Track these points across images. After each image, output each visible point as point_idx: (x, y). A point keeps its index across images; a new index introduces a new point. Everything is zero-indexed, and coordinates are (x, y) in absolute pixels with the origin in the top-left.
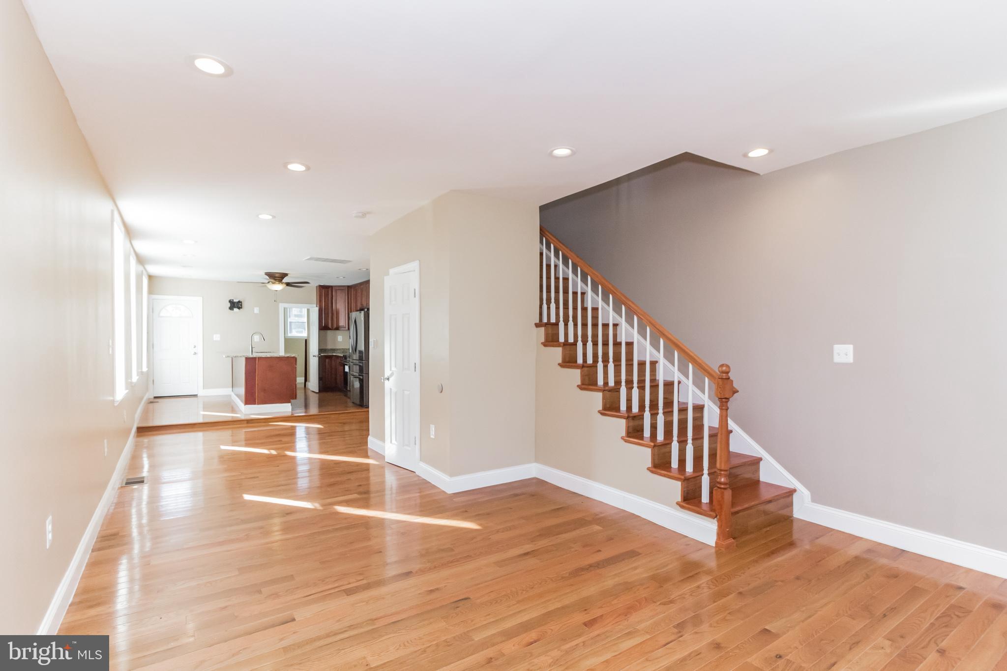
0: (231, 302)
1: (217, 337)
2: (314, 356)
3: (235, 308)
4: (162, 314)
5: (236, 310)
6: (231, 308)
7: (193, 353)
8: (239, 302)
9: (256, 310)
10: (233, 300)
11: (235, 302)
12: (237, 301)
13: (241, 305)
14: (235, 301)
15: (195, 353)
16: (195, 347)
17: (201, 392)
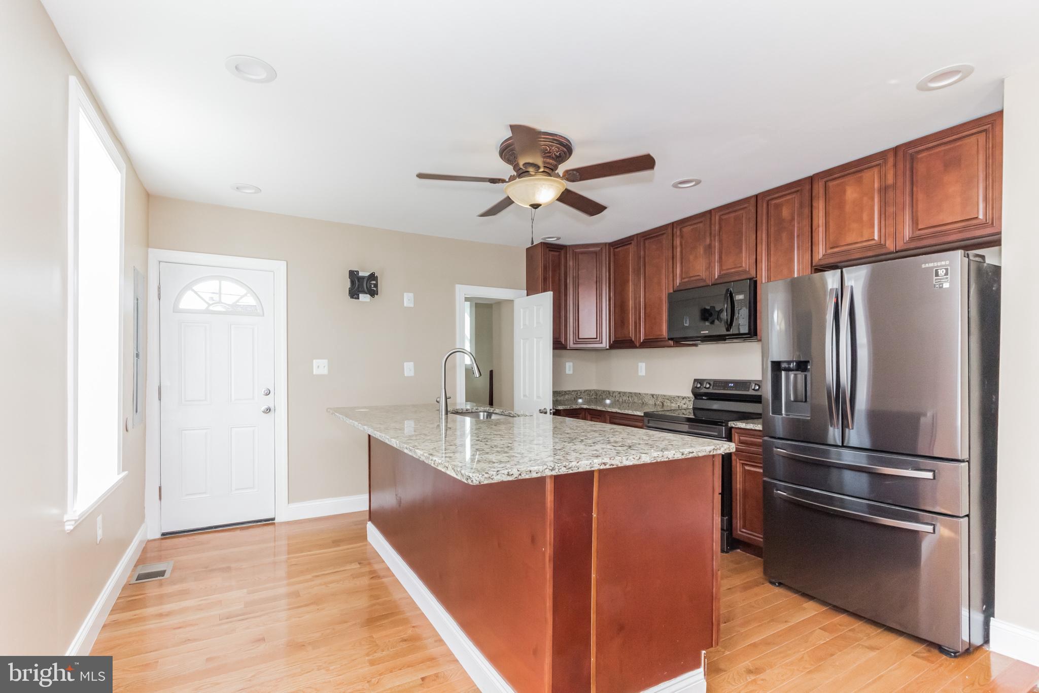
0: (353, 275)
1: (320, 367)
2: (541, 412)
3: (364, 292)
4: (183, 305)
5: (364, 298)
6: (354, 293)
7: (263, 408)
8: (373, 277)
9: (408, 300)
10: (358, 272)
11: (363, 278)
12: (367, 274)
13: (376, 286)
14: (361, 274)
15: (268, 410)
16: (268, 393)
17: (285, 512)
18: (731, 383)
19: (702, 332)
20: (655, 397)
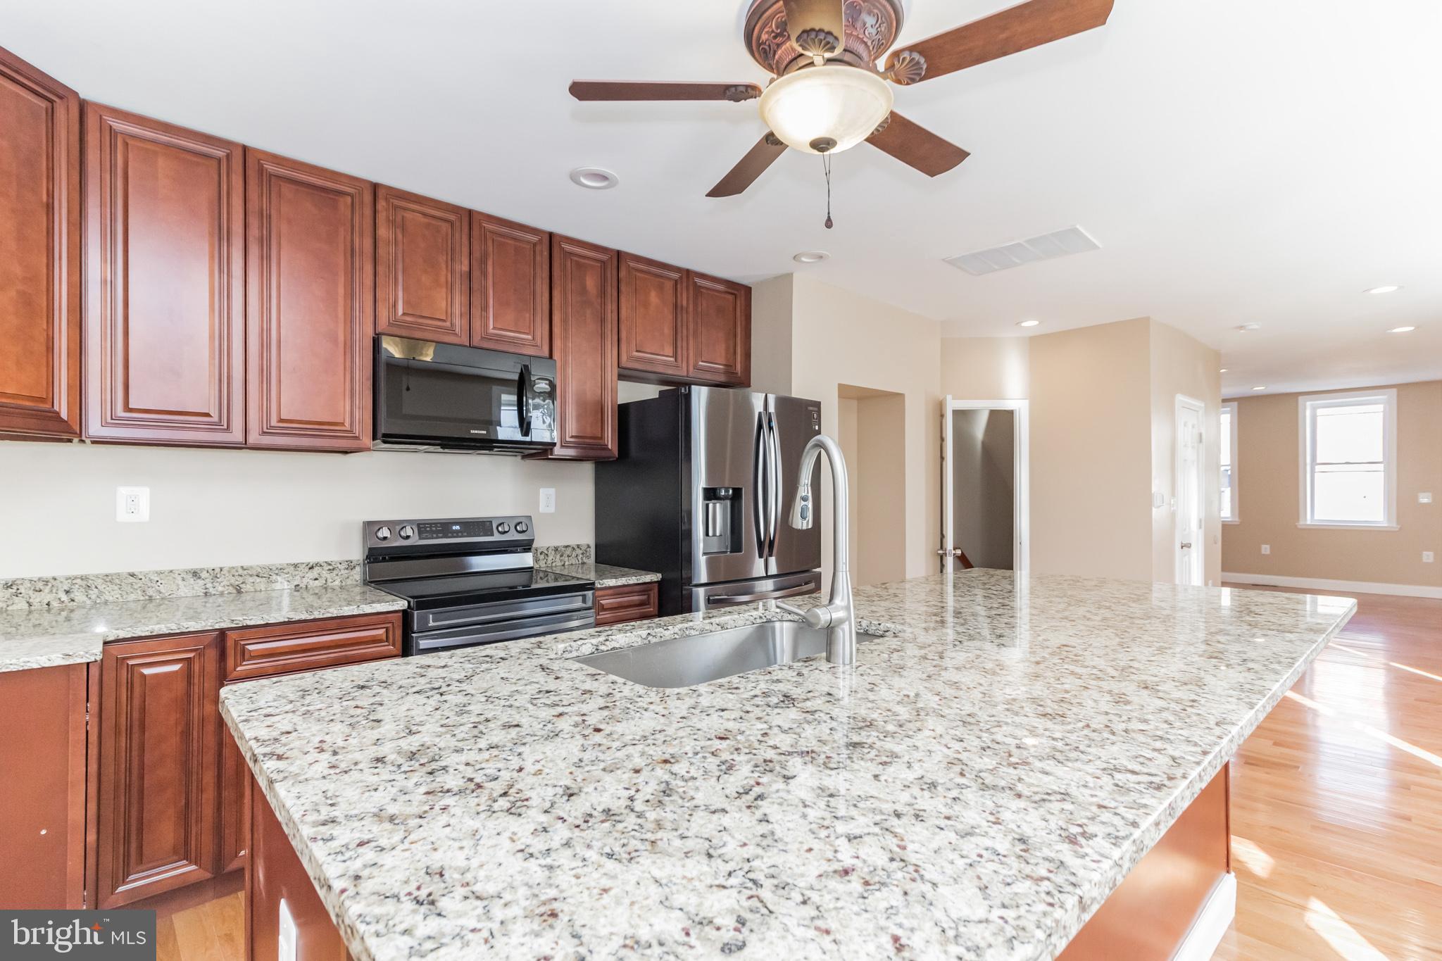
18: (456, 524)
19: (472, 432)
20: (204, 575)
